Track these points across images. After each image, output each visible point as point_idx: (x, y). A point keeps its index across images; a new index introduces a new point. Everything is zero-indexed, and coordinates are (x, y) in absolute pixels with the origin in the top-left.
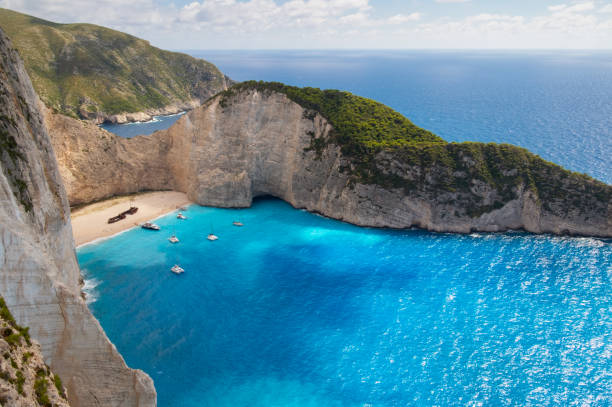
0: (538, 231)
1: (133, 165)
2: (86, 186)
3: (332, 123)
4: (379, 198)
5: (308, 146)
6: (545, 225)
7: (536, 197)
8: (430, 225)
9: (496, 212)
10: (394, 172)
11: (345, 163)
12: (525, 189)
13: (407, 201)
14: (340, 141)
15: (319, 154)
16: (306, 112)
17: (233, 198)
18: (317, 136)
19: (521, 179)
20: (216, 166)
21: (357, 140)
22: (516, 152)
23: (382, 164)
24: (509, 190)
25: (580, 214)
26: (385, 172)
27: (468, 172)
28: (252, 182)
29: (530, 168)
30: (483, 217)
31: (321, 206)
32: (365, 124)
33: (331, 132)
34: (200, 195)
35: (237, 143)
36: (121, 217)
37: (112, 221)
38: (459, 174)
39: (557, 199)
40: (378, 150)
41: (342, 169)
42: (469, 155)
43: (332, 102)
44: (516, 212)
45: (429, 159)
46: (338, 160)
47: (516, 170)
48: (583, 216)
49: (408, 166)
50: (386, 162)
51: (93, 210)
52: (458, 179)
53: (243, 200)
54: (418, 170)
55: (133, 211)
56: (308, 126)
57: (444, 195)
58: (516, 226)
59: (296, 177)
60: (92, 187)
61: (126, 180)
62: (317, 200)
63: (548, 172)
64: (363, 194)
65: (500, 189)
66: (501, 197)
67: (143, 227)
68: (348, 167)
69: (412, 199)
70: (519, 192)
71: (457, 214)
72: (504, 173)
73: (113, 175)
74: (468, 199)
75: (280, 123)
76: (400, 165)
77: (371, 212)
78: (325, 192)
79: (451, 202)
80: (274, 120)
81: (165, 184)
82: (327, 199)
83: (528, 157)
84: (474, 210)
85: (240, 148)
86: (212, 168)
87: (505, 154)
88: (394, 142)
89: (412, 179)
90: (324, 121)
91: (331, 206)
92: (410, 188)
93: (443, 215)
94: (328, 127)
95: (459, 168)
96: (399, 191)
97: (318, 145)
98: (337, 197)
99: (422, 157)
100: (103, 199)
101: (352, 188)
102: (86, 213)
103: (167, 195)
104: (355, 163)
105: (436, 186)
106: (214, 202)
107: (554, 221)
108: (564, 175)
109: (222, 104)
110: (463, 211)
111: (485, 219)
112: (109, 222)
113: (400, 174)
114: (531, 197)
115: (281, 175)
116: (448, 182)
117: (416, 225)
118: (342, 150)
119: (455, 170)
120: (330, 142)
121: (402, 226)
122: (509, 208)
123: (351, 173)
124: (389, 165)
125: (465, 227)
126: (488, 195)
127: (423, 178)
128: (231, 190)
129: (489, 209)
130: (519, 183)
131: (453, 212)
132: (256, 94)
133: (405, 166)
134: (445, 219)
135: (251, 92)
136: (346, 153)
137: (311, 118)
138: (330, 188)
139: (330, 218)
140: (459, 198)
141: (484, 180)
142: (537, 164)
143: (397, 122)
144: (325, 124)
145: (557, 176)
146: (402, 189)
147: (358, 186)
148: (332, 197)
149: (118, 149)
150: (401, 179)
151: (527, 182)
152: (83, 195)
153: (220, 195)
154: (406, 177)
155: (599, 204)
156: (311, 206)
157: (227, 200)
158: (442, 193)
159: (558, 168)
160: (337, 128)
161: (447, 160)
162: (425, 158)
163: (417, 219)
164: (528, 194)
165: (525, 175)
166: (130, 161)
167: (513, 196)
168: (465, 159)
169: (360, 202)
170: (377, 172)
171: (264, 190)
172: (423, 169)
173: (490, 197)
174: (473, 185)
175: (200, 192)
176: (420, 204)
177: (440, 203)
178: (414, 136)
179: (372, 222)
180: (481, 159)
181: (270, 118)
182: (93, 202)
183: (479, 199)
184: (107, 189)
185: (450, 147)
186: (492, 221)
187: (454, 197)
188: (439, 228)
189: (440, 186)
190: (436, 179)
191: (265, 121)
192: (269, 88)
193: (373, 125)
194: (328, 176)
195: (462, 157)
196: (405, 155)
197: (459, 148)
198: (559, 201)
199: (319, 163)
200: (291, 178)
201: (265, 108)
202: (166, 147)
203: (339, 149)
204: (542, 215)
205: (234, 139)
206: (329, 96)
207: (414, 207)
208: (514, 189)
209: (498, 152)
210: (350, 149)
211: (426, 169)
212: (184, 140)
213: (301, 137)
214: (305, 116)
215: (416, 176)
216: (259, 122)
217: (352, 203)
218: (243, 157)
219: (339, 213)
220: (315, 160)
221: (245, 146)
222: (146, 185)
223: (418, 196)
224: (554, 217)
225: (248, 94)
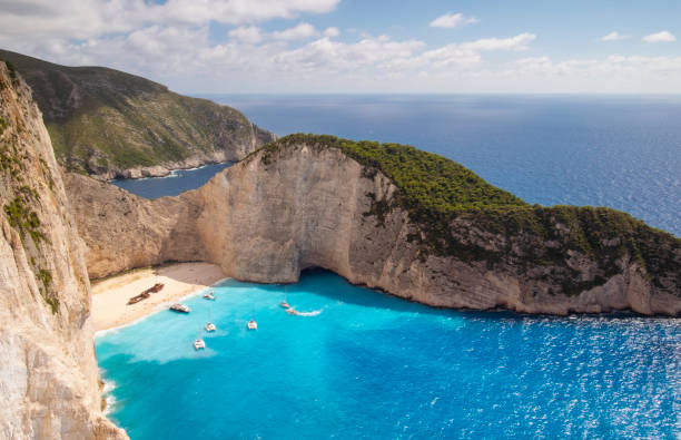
0: (649, 312)
1: (157, 231)
2: (100, 259)
3: (396, 183)
4: (457, 272)
5: (368, 210)
6: (658, 305)
7: (644, 271)
8: (519, 306)
9: (597, 289)
10: (473, 241)
11: (414, 230)
12: (631, 261)
13: (491, 276)
14: (406, 205)
15: (381, 219)
16: (365, 170)
17: (277, 272)
18: (379, 197)
19: (626, 250)
20: (257, 234)
21: (427, 204)
22: (616, 217)
23: (459, 232)
24: (611, 263)
26: (463, 242)
27: (562, 242)
28: (300, 252)
29: (635, 237)
30: (582, 295)
31: (384, 282)
32: (434, 184)
33: (395, 194)
34: (237, 268)
35: (283, 206)
36: (144, 296)
37: (133, 301)
38: (552, 244)
39: (669, 274)
40: (454, 215)
41: (410, 238)
42: (563, 221)
43: (394, 157)
44: (621, 290)
45: (516, 227)
46: (405, 227)
47: (618, 239)
49: (490, 234)
50: (463, 230)
51: (110, 287)
52: (551, 250)
53: (290, 274)
54: (503, 239)
55: (157, 288)
56: (366, 185)
57: (535, 270)
58: (620, 305)
59: (353, 248)
60: (109, 259)
61: (148, 249)
62: (379, 274)
63: (656, 241)
64: (437, 267)
65: (601, 262)
66: (602, 271)
67: (171, 309)
68: (418, 236)
69: (497, 274)
70: (624, 265)
71: (551, 292)
72: (605, 242)
73: (134, 243)
74: (563, 273)
75: (333, 183)
76: (481, 234)
77: (447, 289)
78: (389, 265)
79: (544, 278)
80: (327, 179)
81: (195, 253)
82: (392, 274)
83: (631, 223)
84: (571, 287)
85: (287, 212)
86: (252, 237)
87: (604, 220)
88: (471, 207)
89: (496, 250)
90: (387, 180)
91: (397, 281)
92: (493, 261)
93: (535, 294)
94: (392, 188)
95: (551, 236)
96: (481, 264)
97: (379, 209)
98: (405, 271)
99: (506, 225)
100: (122, 272)
101: (423, 261)
102: (101, 291)
103: (198, 267)
104: (425, 230)
105: (525, 258)
106: (255, 276)
107: (667, 299)
108: (676, 244)
109: (265, 160)
110: (558, 288)
111: (584, 299)
112: (130, 303)
113: (480, 243)
114: (638, 270)
115: (334, 244)
116: (539, 252)
117: (502, 305)
118: (410, 215)
119: (546, 239)
120: (395, 205)
121: (485, 306)
122: (613, 284)
123: (421, 242)
124: (468, 233)
125: (560, 307)
126: (586, 268)
127: (508, 249)
128: (276, 262)
129: (588, 286)
130: (623, 254)
131: (546, 290)
132: (305, 149)
133: (487, 234)
134: (537, 297)
135: (299, 147)
136: (414, 219)
137: (372, 177)
138: (396, 261)
139: (397, 296)
140: (553, 272)
141: (579, 249)
142: (642, 231)
143: (470, 181)
144: (388, 184)
145: (666, 246)
146: (484, 262)
147: (431, 258)
148: (399, 271)
149: (140, 213)
150: (483, 250)
151: (632, 252)
152: (98, 268)
153: (263, 267)
154: (488, 248)
156: (372, 281)
157: (271, 273)
158: (532, 267)
159: (667, 236)
160: (403, 190)
161: (537, 227)
162: (510, 226)
163: (503, 298)
164: (634, 267)
165: (629, 245)
166: (153, 227)
167: (617, 270)
168: (558, 226)
169: (433, 278)
170: (453, 242)
171: (316, 262)
172: (507, 238)
173: (590, 271)
174: (569, 257)
175: (238, 264)
176: (506, 281)
177: (531, 278)
178: (491, 198)
179: (448, 302)
180: (576, 226)
181: (322, 176)
182: (110, 276)
183: (576, 273)
184: (126, 261)
185: (539, 212)
186: (593, 300)
187: (547, 271)
188: (529, 309)
189: (529, 258)
190: (524, 250)
191: (316, 179)
192: (320, 143)
193: (444, 185)
194: (393, 245)
195: (554, 224)
196: (487, 221)
197: (549, 212)
198: (672, 275)
199: (381, 230)
200: (347, 248)
201: (315, 164)
202: (196, 210)
203: (406, 214)
204: (652, 292)
205: (279, 202)
206: (390, 150)
207: (499, 284)
208: (617, 262)
209: (596, 217)
210: (420, 214)
211: (512, 238)
212: (219, 203)
213: (359, 200)
214: (363, 175)
215: (500, 247)
216: (309, 182)
217: (423, 279)
218: (290, 223)
219: (407, 291)
220: (377, 226)
221: (292, 210)
222: (171, 255)
223: (504, 270)
224: (668, 295)
225: (296, 148)
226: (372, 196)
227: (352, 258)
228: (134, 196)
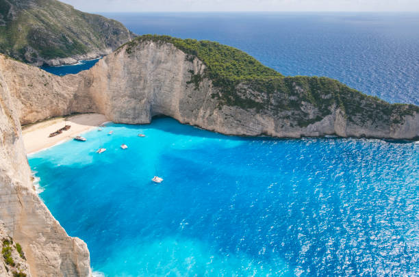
0: (345, 135)
1: (66, 95)
2: (32, 112)
3: (205, 64)
4: (239, 115)
5: (189, 80)
6: (350, 131)
7: (343, 112)
8: (274, 133)
9: (317, 123)
10: (249, 97)
11: (215, 91)
12: (337, 107)
13: (258, 117)
14: (211, 77)
15: (197, 85)
16: (187, 56)
17: (137, 118)
18: (196, 73)
19: (334, 101)
20: (125, 95)
21: (223, 76)
22: (330, 83)
23: (241, 92)
24: (326, 109)
25: (372, 124)
26: (243, 97)
27: (298, 97)
28: (151, 106)
29: (340, 93)
30: (309, 126)
31: (199, 122)
32: (228, 64)
33: (205, 70)
34: (114, 116)
35: (140, 79)
36: (58, 132)
37: (52, 135)
38: (293, 98)
39: (358, 114)
40: (238, 82)
41: (213, 96)
42: (299, 85)
43: (205, 49)
44: (331, 124)
45: (273, 88)
46: (210, 90)
47: (330, 95)
48: (374, 125)
49: (258, 93)
50: (243, 91)
51: (38, 128)
52: (292, 102)
53: (145, 119)
54: (265, 96)
55: (66, 128)
56: (188, 65)
57: (283, 113)
58: (330, 132)
59: (181, 102)
60: (37, 112)
61: (61, 106)
62: (196, 117)
63: (352, 96)
64: (228, 113)
65: (320, 108)
66: (321, 113)
67: (75, 139)
68: (218, 94)
69: (262, 116)
70: (332, 110)
71: (291, 125)
72: (323, 97)
73: (52, 102)
74: (299, 115)
75: (169, 65)
76: (253, 92)
77: (234, 125)
78: (202, 111)
79: (288, 117)
80: (166, 62)
81: (90, 108)
82: (203, 117)
83: (338, 86)
84: (302, 123)
85: (142, 82)
86: (122, 97)
87: (323, 84)
88: (249, 77)
89: (261, 102)
90: (200, 62)
91: (206, 121)
92: (260, 108)
93: (283, 126)
94: (203, 67)
95: (293, 93)
97: (196, 79)
98: (210, 115)
99: (267, 88)
100: (46, 120)
101: (220, 109)
102: (33, 130)
103: (92, 116)
104: (222, 91)
105: (277, 106)
106: (125, 120)
107: (355, 128)
108: (362, 97)
109: (128, 51)
110: (296, 123)
111: (311, 128)
112: (50, 136)
113: (253, 98)
114: (340, 112)
115: (171, 101)
116: (285, 103)
117: (265, 133)
118: (213, 83)
119: (290, 95)
120: (205, 77)
121: (255, 134)
122: (326, 120)
123: (219, 98)
124: (245, 92)
125: (296, 133)
126: (312, 112)
127: (268, 101)
128: (136, 112)
129: (312, 121)
130: (333, 103)
131: (289, 124)
132: (152, 44)
133: (256, 93)
134: (284, 128)
135: (148, 42)
136: (216, 85)
137: (191, 60)
138: (206, 109)
139: (207, 130)
140: (293, 114)
141: (309, 101)
142: (345, 90)
143: (251, 62)
144: (201, 65)
145: (357, 99)
146: (254, 109)
147: (225, 107)
148: (207, 116)
149: (54, 84)
150: (254, 102)
151: (338, 102)
152: (30, 117)
153: (129, 115)
154: (257, 101)
155: (385, 117)
156: (192, 121)
157: (134, 118)
158: (281, 111)
159: (358, 93)
160: (209, 68)
161: (285, 89)
162: (270, 88)
163: (265, 129)
164: (338, 111)
165: (336, 98)
166: (63, 92)
167: (329, 113)
168: (297, 88)
169: (226, 118)
170: (237, 98)
171: (160, 111)
172: (268, 94)
173: (314, 113)
174: (302, 105)
175: (114, 113)
176: (266, 119)
177: (280, 118)
178: (262, 73)
179: (234, 132)
180: (307, 87)
181: (163, 60)
182: (38, 122)
183: (306, 115)
184: (48, 113)
185: (286, 80)
186: (315, 129)
187: (290, 113)
188: (280, 135)
189: (280, 106)
190: (277, 102)
191: (159, 62)
192: (161, 40)
193: (234, 65)
194: (204, 101)
195: (294, 87)
196: (256, 86)
197: (292, 80)
198: (359, 115)
199: (197, 91)
200: (178, 102)
201: (158, 54)
202: (89, 82)
203: (211, 82)
204: (348, 125)
205: (137, 76)
206: (203, 45)
207: (263, 121)
208: (329, 108)
209: (319, 82)
210: (219, 82)
211: (270, 95)
212: (102, 77)
213: (184, 74)
214: (187, 59)
215: (263, 100)
216: (155, 64)
217: (220, 119)
218: (144, 89)
219: (212, 126)
220: (195, 89)
221: (145, 81)
222: (76, 110)
223: (266, 113)
224: (355, 126)
225: (147, 44)
226: (192, 72)
227: (181, 108)
228: (50, 74)
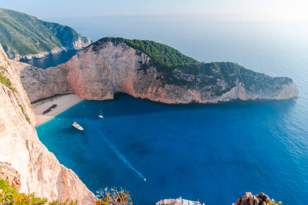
3: (150, 57)
4: (177, 90)
5: (139, 68)
7: (244, 85)
8: (200, 101)
9: (228, 93)
10: (182, 78)
11: (159, 75)
12: (240, 82)
13: (189, 91)
14: (155, 65)
16: (137, 52)
17: (105, 96)
18: (144, 63)
19: (238, 78)
20: (95, 81)
21: (163, 64)
22: (233, 65)
23: (176, 75)
24: (233, 82)
25: (263, 91)
26: (178, 78)
27: (215, 76)
28: (113, 87)
29: (240, 72)
30: (222, 95)
31: (148, 96)
33: (150, 61)
35: (104, 68)
36: (49, 110)
38: (211, 77)
40: (174, 68)
41: (158, 78)
42: (215, 68)
44: (236, 93)
45: (198, 71)
46: (155, 74)
47: (235, 74)
49: (189, 75)
50: (178, 74)
52: (211, 79)
53: (110, 96)
54: (193, 77)
55: (54, 106)
56: (137, 58)
57: (205, 87)
58: (236, 98)
59: (135, 83)
62: (146, 93)
63: (248, 73)
64: (169, 89)
65: (229, 83)
66: (229, 86)
68: (161, 77)
69: (192, 90)
70: (237, 83)
71: (211, 95)
72: (230, 75)
74: (215, 88)
75: (124, 58)
76: (185, 75)
77: (173, 97)
78: (150, 89)
79: (208, 90)
80: (121, 56)
81: (67, 91)
82: (151, 93)
83: (239, 67)
84: (218, 93)
85: (106, 71)
86: (93, 82)
87: (229, 67)
89: (191, 81)
90: (146, 56)
91: (153, 96)
92: (190, 85)
93: (206, 96)
94: (149, 59)
95: (211, 74)
96: (186, 87)
97: (143, 67)
99: (194, 71)
101: (163, 87)
104: (163, 75)
105: (202, 83)
107: (252, 95)
108: (255, 74)
109: (94, 49)
110: (214, 94)
111: (224, 96)
112: (43, 114)
113: (185, 79)
114: (242, 85)
115: (127, 83)
116: (206, 81)
117: (194, 101)
118: (157, 69)
119: (209, 75)
120: (150, 65)
121: (188, 102)
122: (233, 90)
123: (162, 80)
124: (180, 75)
125: (215, 100)
127: (195, 80)
128: (104, 91)
129: (225, 92)
131: (210, 94)
132: (111, 44)
133: (187, 75)
134: (207, 97)
135: (108, 43)
136: (159, 70)
137: (140, 54)
138: (153, 87)
140: (212, 87)
141: (222, 79)
142: (243, 70)
143: (178, 54)
144: (147, 57)
145: (252, 75)
147: (166, 86)
148: (154, 91)
149: (40, 75)
150: (186, 81)
151: (240, 78)
153: (98, 94)
154: (188, 80)
155: (270, 86)
156: (143, 96)
157: (102, 96)
158: (204, 86)
159: (252, 71)
160: (153, 59)
163: (194, 99)
164: (240, 84)
165: (238, 76)
167: (235, 85)
168: (213, 70)
169: (168, 93)
170: (174, 78)
171: (120, 90)
172: (195, 76)
173: (225, 86)
174: (217, 82)
175: (88, 93)
176: (195, 92)
177: (204, 91)
178: (186, 60)
179: (174, 102)
181: (119, 55)
183: (220, 87)
185: (206, 65)
186: (227, 97)
187: (210, 87)
188: (204, 102)
190: (201, 80)
191: (117, 56)
192: (117, 41)
194: (151, 82)
195: (212, 69)
196: (187, 70)
197: (210, 65)
198: (253, 86)
199: (146, 75)
200: (132, 84)
201: (116, 50)
202: (65, 72)
203: (155, 69)
204: (247, 93)
205: (102, 67)
206: (145, 42)
207: (192, 94)
208: (235, 82)
209: (226, 66)
210: (160, 68)
211: (197, 76)
212: (76, 69)
213: (136, 64)
214: (137, 54)
215: (192, 79)
216: (114, 58)
217: (164, 94)
218: (108, 75)
219: (158, 99)
220: (144, 74)
221: (108, 70)
222: (57, 92)
223: (194, 88)
224: (252, 93)
225: (107, 44)
226: (141, 62)
227: (135, 88)
228: (36, 68)
